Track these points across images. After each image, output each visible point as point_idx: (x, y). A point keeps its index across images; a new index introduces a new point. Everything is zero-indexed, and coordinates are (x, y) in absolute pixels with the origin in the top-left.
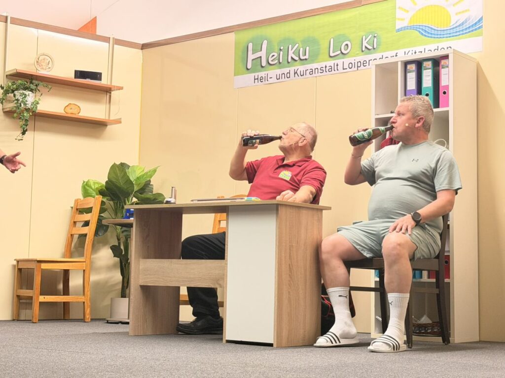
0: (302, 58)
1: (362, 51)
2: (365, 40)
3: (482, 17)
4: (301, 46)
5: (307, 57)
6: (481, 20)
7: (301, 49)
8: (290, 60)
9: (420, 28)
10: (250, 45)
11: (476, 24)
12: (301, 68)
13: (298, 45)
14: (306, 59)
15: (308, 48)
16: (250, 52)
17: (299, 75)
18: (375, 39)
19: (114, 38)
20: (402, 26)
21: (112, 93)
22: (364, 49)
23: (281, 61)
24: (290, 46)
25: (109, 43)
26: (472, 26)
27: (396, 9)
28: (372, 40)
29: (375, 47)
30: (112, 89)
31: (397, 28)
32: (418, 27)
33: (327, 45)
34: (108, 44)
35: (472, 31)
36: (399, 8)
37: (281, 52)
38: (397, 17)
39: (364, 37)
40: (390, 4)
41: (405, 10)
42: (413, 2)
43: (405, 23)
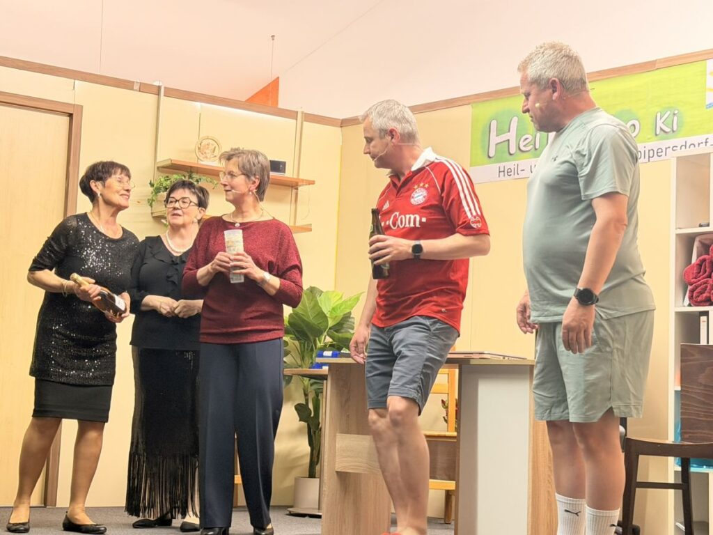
1: (656, 135)
2: (661, 118)
10: (494, 123)
16: (493, 133)
18: (675, 118)
19: (302, 113)
21: (300, 188)
22: (658, 131)
23: (537, 147)
25: (297, 119)
27: (705, 75)
28: (670, 120)
29: (675, 129)
30: (300, 184)
31: (707, 103)
34: (295, 121)
38: (707, 86)
39: (659, 115)
40: (698, 68)
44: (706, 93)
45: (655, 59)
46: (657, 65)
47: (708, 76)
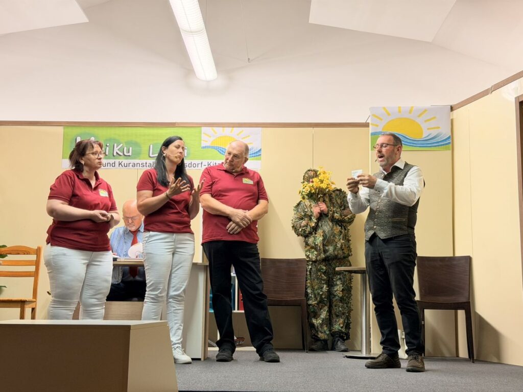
0: (126, 154)
3: (261, 149)
4: (125, 145)
5: (130, 154)
6: (260, 150)
7: (125, 149)
8: (115, 154)
9: (219, 149)
11: (257, 152)
12: (125, 161)
13: (121, 145)
14: (129, 156)
15: (131, 148)
17: (123, 165)
20: (207, 145)
23: (107, 154)
24: (116, 145)
26: (255, 153)
27: (201, 133)
31: (203, 145)
32: (217, 148)
33: (148, 149)
35: (255, 156)
36: (204, 133)
37: (108, 148)
38: (202, 139)
40: (197, 130)
41: (208, 135)
42: (214, 131)
43: (208, 144)
44: (202, 141)
45: (174, 122)
47: (203, 135)
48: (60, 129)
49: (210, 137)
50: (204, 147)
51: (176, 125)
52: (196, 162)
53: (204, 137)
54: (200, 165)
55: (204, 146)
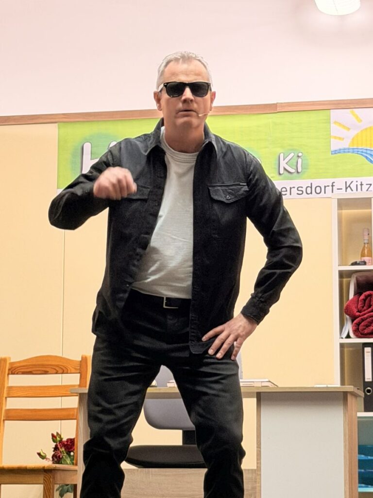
1: (280, 174)
2: (284, 160)
9: (366, 153)
16: (87, 156)
18: (300, 160)
20: (342, 147)
22: (282, 172)
28: (294, 161)
29: (299, 170)
31: (333, 149)
32: (365, 151)
36: (335, 122)
38: (332, 134)
39: (282, 155)
40: (322, 115)
41: (344, 127)
42: (357, 117)
43: (345, 144)
44: (331, 139)
46: (278, 108)
47: (332, 125)
48: (51, 131)
49: (349, 129)
50: (335, 152)
51: (279, 109)
52: (322, 182)
53: (335, 129)
54: (329, 189)
55: (337, 148)
